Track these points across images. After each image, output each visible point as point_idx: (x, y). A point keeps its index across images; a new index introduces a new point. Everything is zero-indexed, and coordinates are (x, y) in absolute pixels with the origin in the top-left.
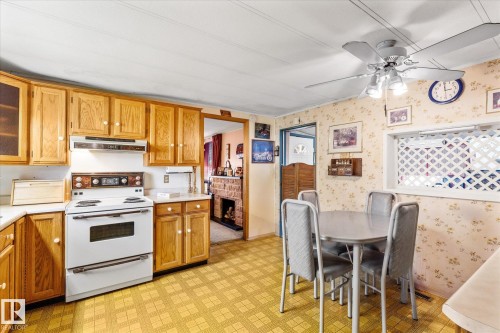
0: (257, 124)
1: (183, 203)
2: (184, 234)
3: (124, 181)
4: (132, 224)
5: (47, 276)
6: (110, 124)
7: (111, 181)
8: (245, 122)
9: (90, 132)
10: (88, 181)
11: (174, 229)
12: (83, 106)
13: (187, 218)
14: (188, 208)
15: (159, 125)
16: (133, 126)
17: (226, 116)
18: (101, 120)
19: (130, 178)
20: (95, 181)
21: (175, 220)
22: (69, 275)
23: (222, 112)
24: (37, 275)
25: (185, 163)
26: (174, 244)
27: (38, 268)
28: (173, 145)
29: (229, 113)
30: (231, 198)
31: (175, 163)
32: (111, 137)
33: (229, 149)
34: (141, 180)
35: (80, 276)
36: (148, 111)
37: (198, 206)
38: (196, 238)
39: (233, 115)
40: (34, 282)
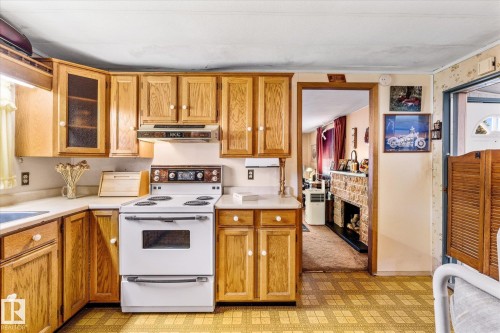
0: (393, 89)
1: (256, 212)
2: (256, 257)
3: (199, 175)
4: (187, 233)
5: (107, 278)
6: (178, 108)
7: (186, 176)
8: (371, 87)
9: (158, 118)
10: (164, 174)
11: (243, 247)
12: (152, 90)
13: (263, 233)
14: (263, 219)
15: (233, 103)
16: (202, 108)
17: (338, 82)
18: (169, 104)
19: (206, 173)
20: (172, 175)
21: (243, 235)
22: (124, 281)
23: (330, 77)
24: (99, 275)
25: (268, 154)
26: (244, 268)
27: (99, 268)
28: (250, 129)
29: (343, 77)
30: (354, 202)
31: (254, 153)
32: (180, 123)
33: (356, 135)
34: (218, 175)
35: (134, 286)
36: (219, 86)
37: (279, 219)
38: (275, 266)
39: (349, 80)
40: (96, 282)
